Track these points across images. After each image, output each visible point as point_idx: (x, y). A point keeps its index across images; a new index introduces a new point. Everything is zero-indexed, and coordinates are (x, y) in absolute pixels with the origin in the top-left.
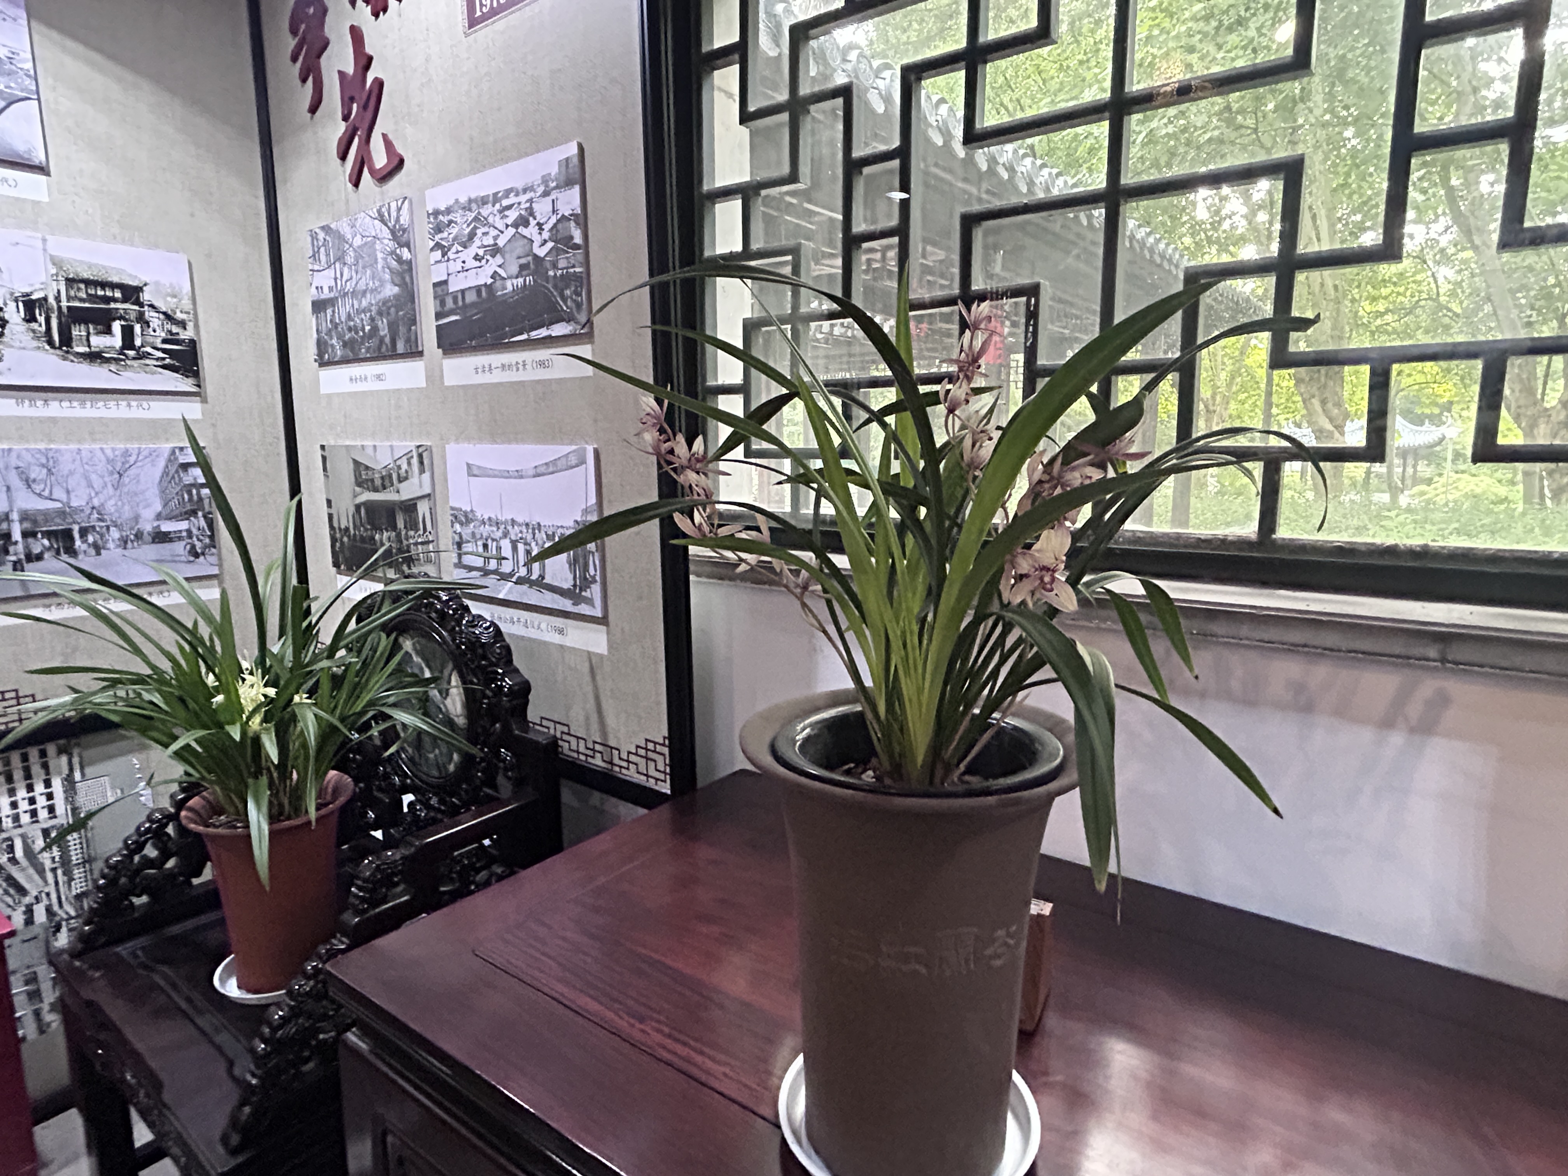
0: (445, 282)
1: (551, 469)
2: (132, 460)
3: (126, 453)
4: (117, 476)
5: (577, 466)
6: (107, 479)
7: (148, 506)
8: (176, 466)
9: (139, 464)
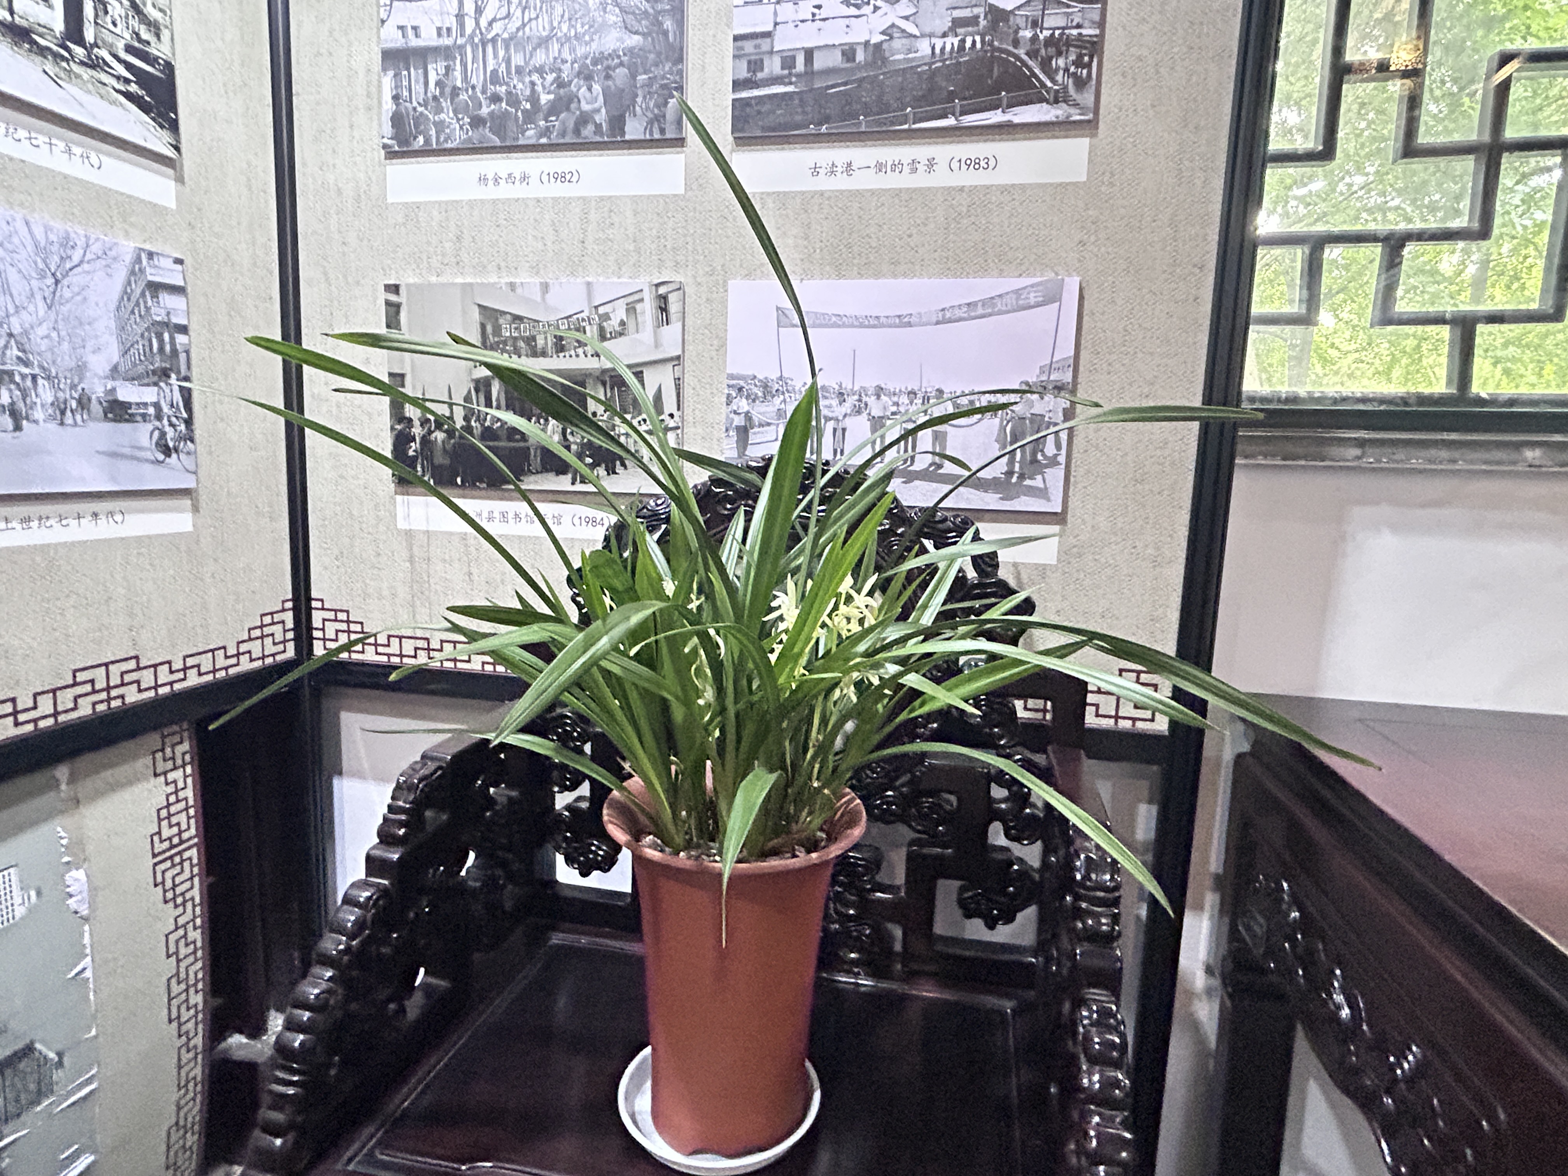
0: (768, 35)
1: (980, 311)
2: (76, 257)
3: (66, 243)
4: (50, 281)
5: (1038, 305)
6: (35, 283)
7: (97, 350)
8: (142, 285)
9: (86, 266)
